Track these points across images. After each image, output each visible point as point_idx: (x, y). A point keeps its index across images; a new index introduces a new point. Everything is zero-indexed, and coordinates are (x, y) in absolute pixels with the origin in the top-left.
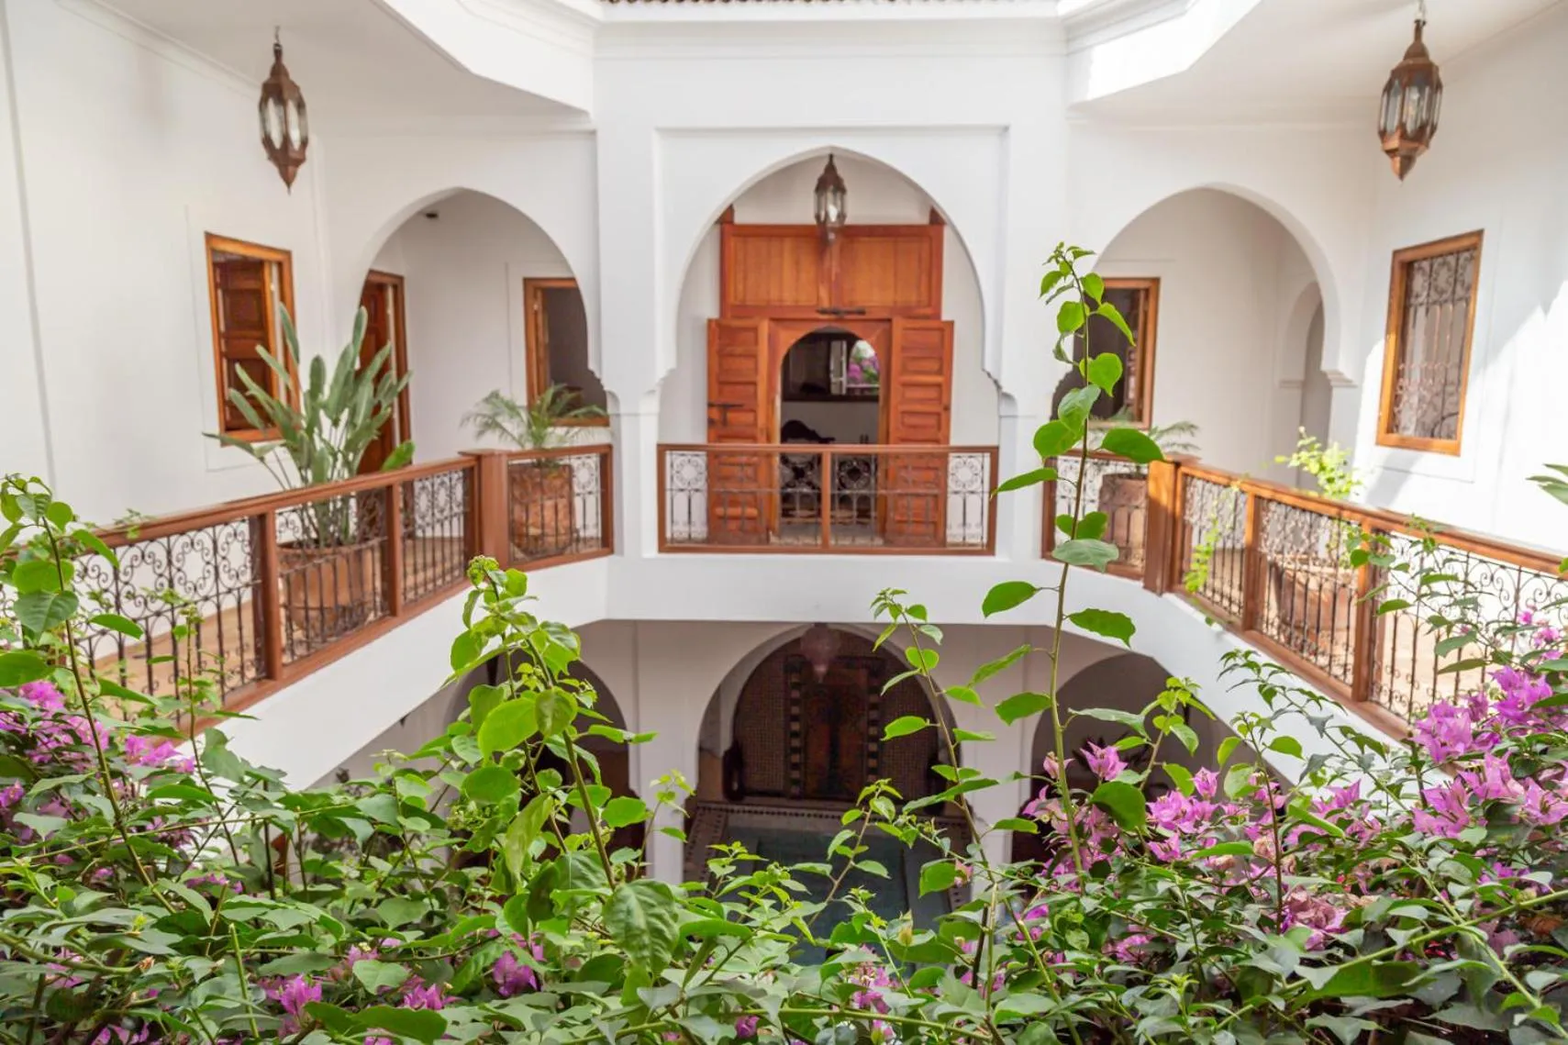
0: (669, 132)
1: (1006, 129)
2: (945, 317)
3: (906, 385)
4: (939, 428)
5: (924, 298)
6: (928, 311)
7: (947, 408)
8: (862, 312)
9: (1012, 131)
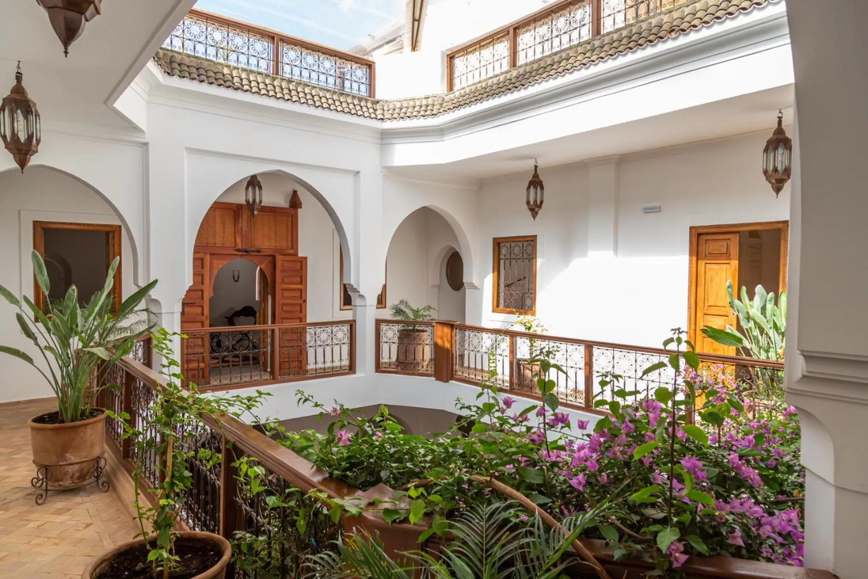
0: (191, 151)
1: (358, 172)
2: (300, 254)
3: (283, 290)
4: (301, 312)
5: (290, 245)
6: (292, 252)
7: (305, 301)
8: (259, 251)
9: (361, 174)
